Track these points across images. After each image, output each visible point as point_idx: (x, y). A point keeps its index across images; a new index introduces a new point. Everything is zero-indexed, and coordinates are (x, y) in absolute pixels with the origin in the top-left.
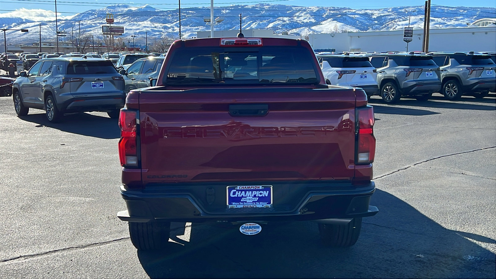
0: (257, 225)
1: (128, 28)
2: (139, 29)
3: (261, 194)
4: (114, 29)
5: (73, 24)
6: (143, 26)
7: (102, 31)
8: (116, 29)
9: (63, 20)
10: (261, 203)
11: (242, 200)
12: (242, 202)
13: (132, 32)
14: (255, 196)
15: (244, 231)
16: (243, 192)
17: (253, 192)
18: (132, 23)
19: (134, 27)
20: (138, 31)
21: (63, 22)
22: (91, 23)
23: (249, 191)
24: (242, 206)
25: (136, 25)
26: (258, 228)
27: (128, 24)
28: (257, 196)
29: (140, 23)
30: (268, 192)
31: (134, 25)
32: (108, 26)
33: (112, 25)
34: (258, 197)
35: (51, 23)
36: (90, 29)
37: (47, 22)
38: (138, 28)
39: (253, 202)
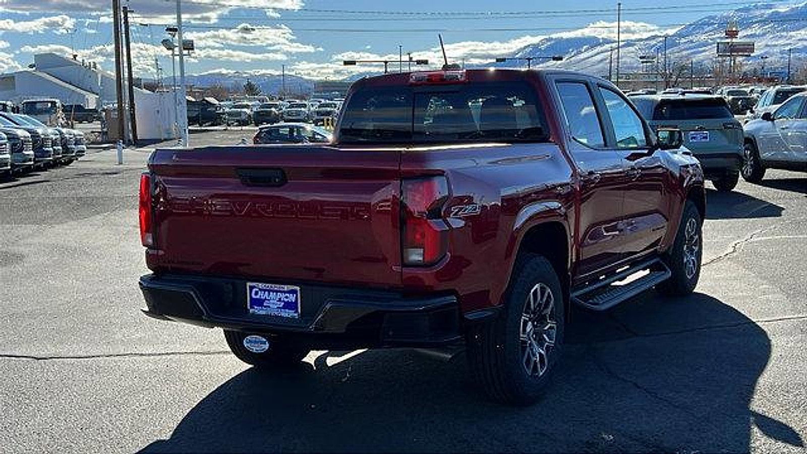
0: (264, 340)
1: (769, 43)
2: (788, 45)
3: (287, 297)
4: (738, 47)
5: (677, 41)
6: (798, 38)
7: (716, 51)
8: (741, 47)
9: (660, 36)
10: (287, 310)
11: (265, 304)
12: (265, 307)
13: (776, 50)
14: (280, 300)
15: (249, 345)
16: (267, 293)
17: (279, 294)
18: (778, 34)
19: (781, 42)
20: (787, 48)
21: (661, 39)
22: (706, 38)
23: (273, 291)
24: (264, 313)
25: (786, 37)
26: (265, 343)
27: (771, 36)
28: (282, 299)
29: (792, 33)
30: (295, 295)
31: (781, 37)
32: (728, 43)
33: (734, 40)
34: (283, 301)
35: (642, 43)
36: (704, 48)
37: (635, 41)
38: (788, 42)
39: (278, 308)
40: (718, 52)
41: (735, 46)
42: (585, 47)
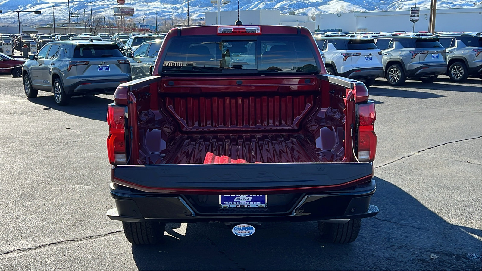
0: (251, 226)
1: (138, 9)
2: (149, 10)
4: (125, 10)
5: (86, 5)
6: (153, 7)
7: (113, 12)
8: (127, 10)
9: (76, 1)
10: (255, 203)
12: (235, 202)
13: (142, 13)
15: (237, 232)
18: (143, 3)
19: (145, 8)
20: (148, 12)
21: (76, 3)
22: (103, 4)
24: (235, 206)
25: (147, 5)
26: (252, 229)
27: (139, 5)
29: (150, 4)
31: (145, 5)
32: (119, 7)
33: (123, 6)
35: (64, 4)
36: (102, 10)
37: (60, 3)
38: (148, 8)
39: (247, 202)
40: (114, 13)
41: (124, 9)
42: (29, 5)
